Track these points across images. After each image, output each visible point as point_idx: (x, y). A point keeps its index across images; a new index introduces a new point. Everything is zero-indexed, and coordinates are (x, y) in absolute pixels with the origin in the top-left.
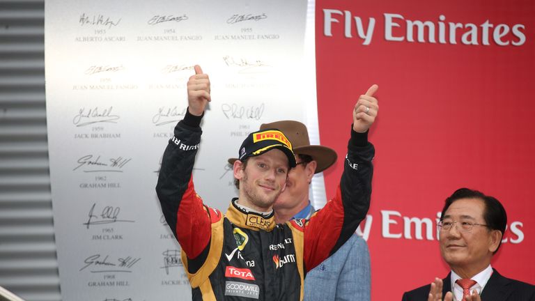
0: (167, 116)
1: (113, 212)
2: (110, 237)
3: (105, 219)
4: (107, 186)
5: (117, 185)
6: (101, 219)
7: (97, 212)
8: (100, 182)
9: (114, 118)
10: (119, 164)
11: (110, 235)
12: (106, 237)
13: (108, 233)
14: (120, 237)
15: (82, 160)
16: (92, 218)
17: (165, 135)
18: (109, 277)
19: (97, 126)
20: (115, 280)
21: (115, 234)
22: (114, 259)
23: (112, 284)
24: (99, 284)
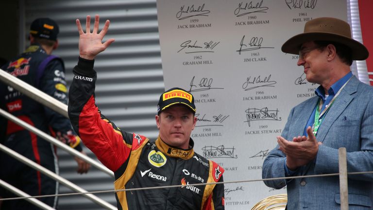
0: (245, 9)
1: (208, 82)
2: (206, 101)
3: (202, 88)
4: (202, 63)
5: (210, 62)
6: (199, 87)
7: (196, 82)
8: (198, 60)
9: (205, 12)
10: (211, 46)
11: (206, 99)
12: (203, 101)
13: (204, 98)
14: (214, 100)
15: (184, 45)
16: (193, 86)
17: (244, 23)
18: (207, 130)
19: (194, 19)
20: (211, 132)
21: (209, 98)
22: (209, 117)
23: (209, 135)
24: (200, 135)
